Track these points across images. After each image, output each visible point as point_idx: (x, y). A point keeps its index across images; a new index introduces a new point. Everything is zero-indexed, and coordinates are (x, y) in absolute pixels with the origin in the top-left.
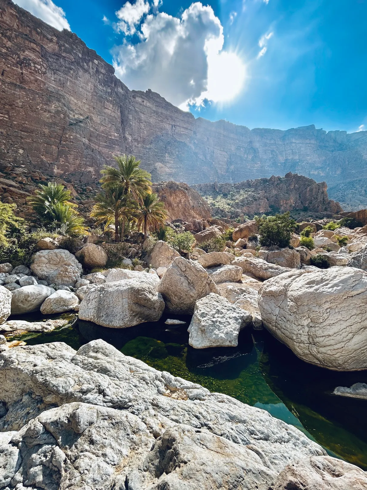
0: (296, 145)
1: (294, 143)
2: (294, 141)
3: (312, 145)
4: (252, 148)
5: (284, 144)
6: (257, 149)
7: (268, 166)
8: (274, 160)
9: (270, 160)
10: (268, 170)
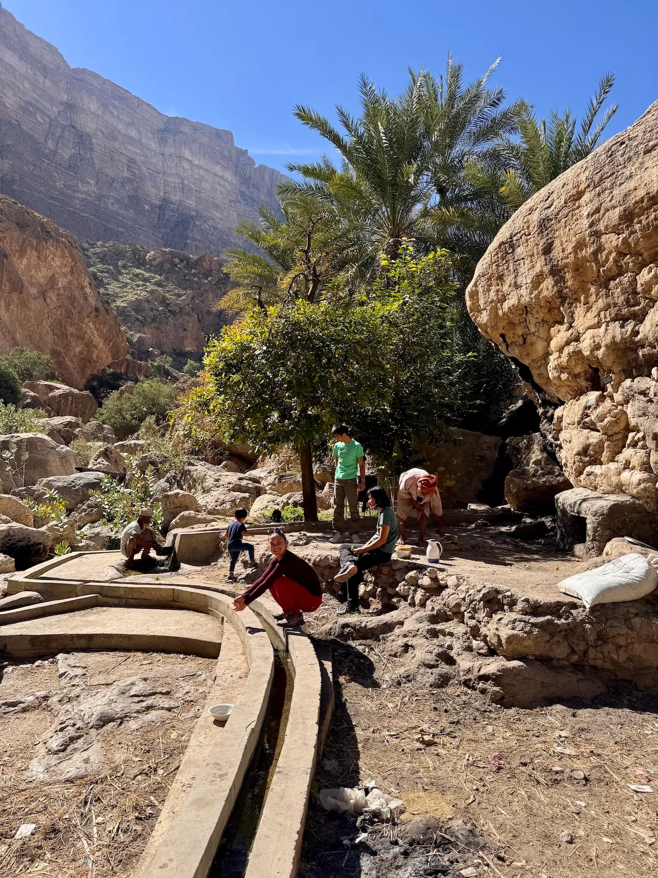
0: (191, 169)
1: (188, 160)
2: (187, 154)
3: (227, 184)
4: (74, 128)
5: (163, 154)
6: (89, 136)
7: (118, 201)
8: (135, 189)
9: (123, 186)
10: (118, 214)
